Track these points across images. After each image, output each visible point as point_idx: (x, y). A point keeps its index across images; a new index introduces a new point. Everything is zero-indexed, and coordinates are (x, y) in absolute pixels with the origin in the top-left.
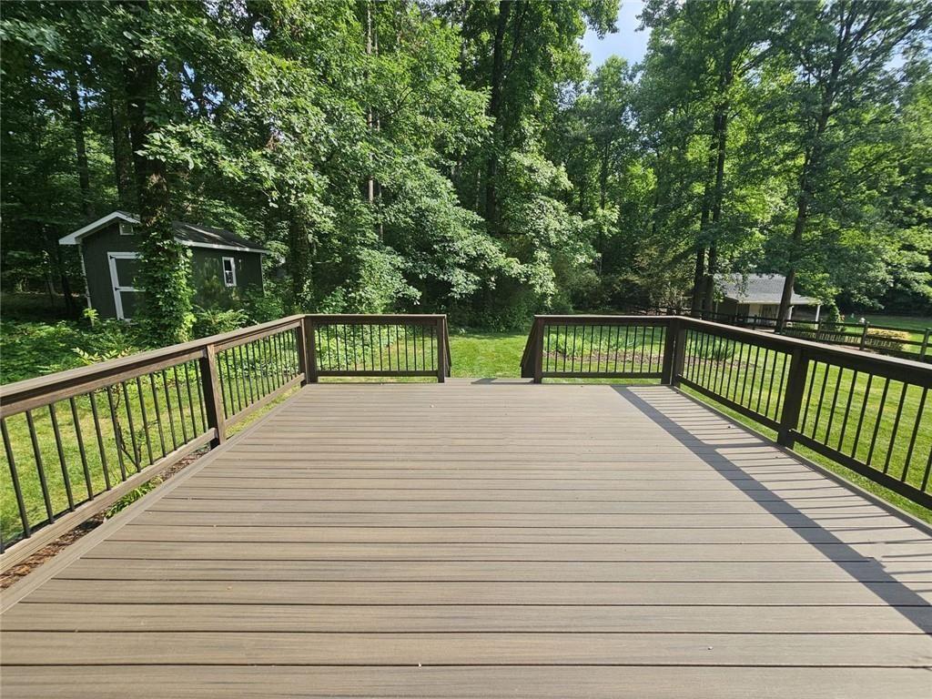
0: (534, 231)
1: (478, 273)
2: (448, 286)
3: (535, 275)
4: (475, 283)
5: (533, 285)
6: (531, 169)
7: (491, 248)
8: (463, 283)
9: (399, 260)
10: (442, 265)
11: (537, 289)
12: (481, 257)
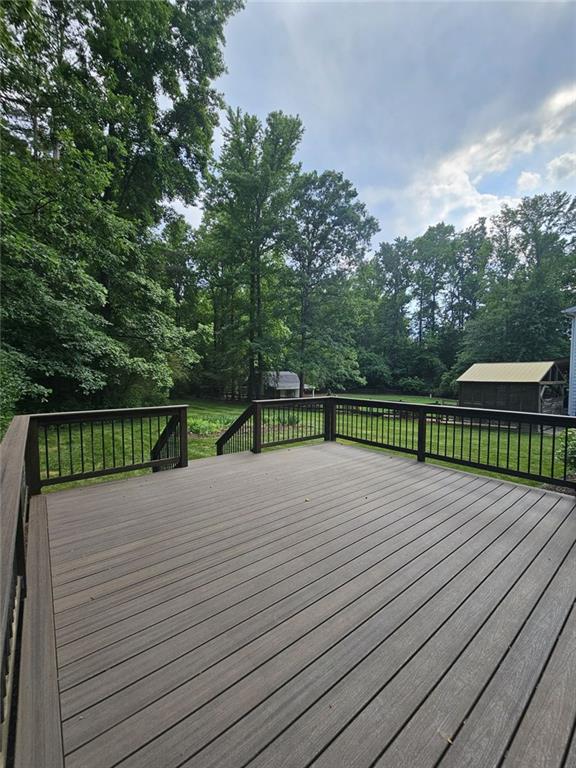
0: (152, 336)
1: (103, 370)
2: (76, 382)
3: (157, 372)
4: (103, 379)
5: (156, 380)
6: (145, 287)
7: (115, 348)
8: (91, 380)
9: (22, 358)
10: (70, 363)
11: (160, 384)
12: (106, 355)
